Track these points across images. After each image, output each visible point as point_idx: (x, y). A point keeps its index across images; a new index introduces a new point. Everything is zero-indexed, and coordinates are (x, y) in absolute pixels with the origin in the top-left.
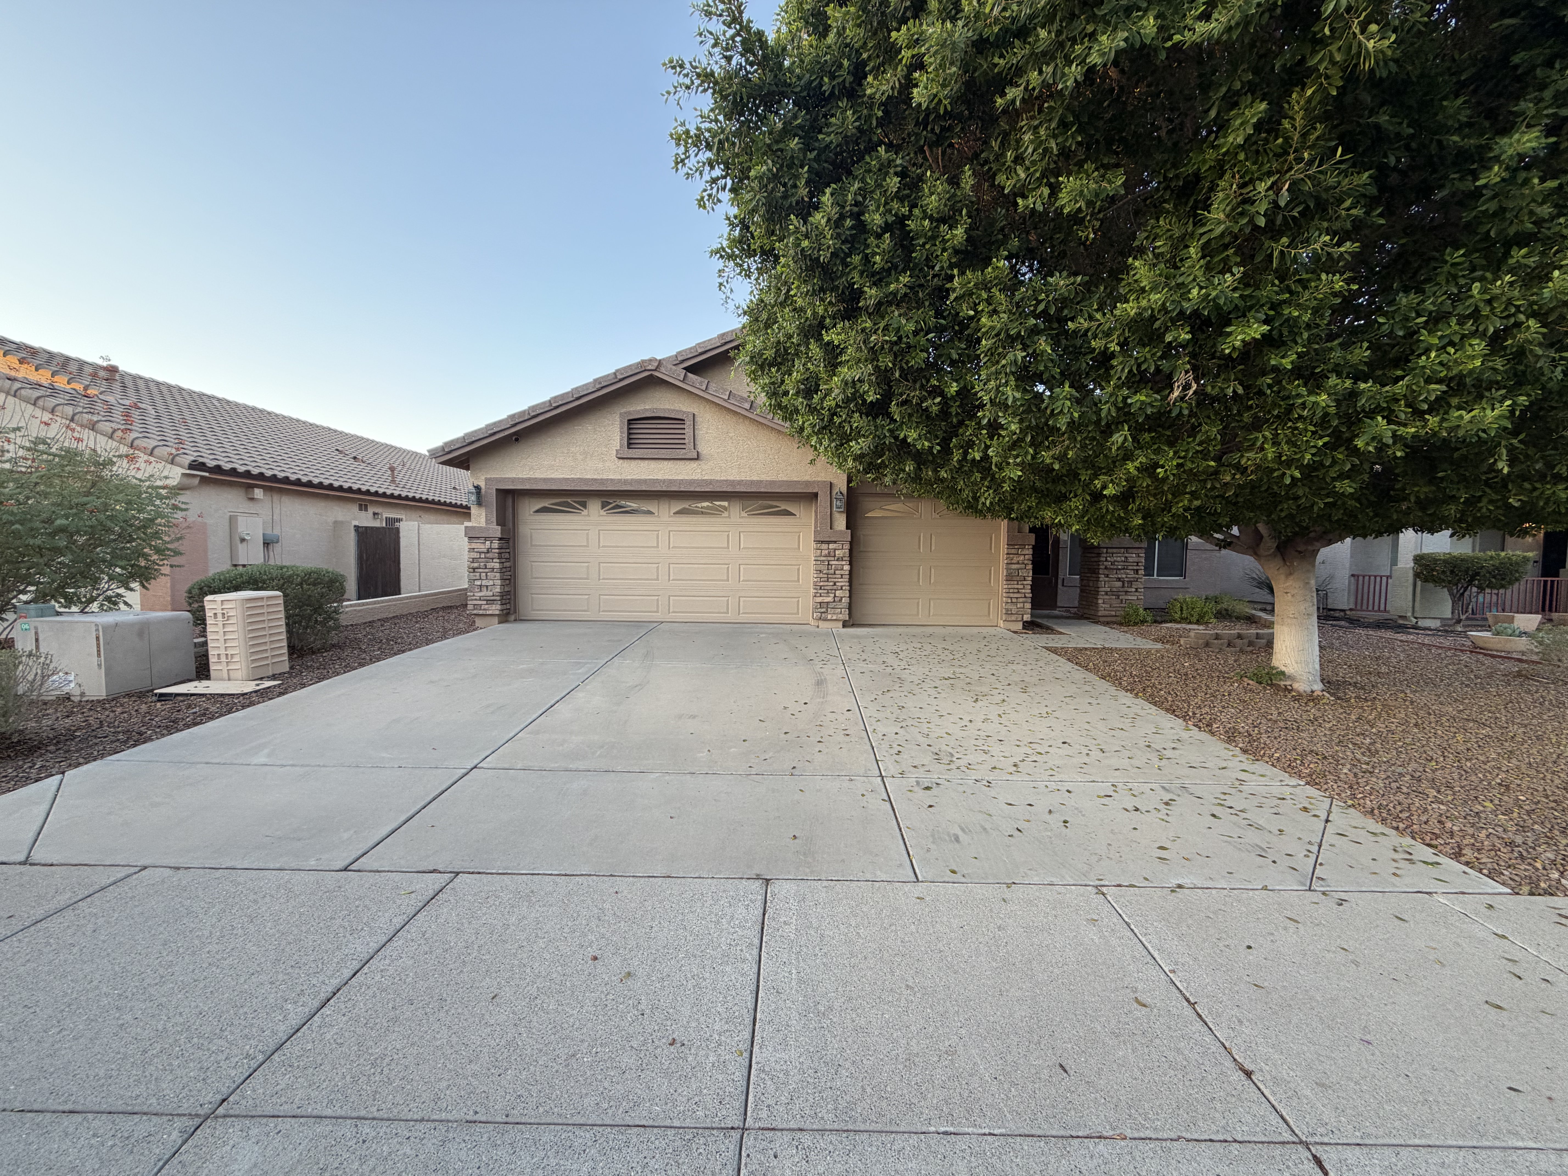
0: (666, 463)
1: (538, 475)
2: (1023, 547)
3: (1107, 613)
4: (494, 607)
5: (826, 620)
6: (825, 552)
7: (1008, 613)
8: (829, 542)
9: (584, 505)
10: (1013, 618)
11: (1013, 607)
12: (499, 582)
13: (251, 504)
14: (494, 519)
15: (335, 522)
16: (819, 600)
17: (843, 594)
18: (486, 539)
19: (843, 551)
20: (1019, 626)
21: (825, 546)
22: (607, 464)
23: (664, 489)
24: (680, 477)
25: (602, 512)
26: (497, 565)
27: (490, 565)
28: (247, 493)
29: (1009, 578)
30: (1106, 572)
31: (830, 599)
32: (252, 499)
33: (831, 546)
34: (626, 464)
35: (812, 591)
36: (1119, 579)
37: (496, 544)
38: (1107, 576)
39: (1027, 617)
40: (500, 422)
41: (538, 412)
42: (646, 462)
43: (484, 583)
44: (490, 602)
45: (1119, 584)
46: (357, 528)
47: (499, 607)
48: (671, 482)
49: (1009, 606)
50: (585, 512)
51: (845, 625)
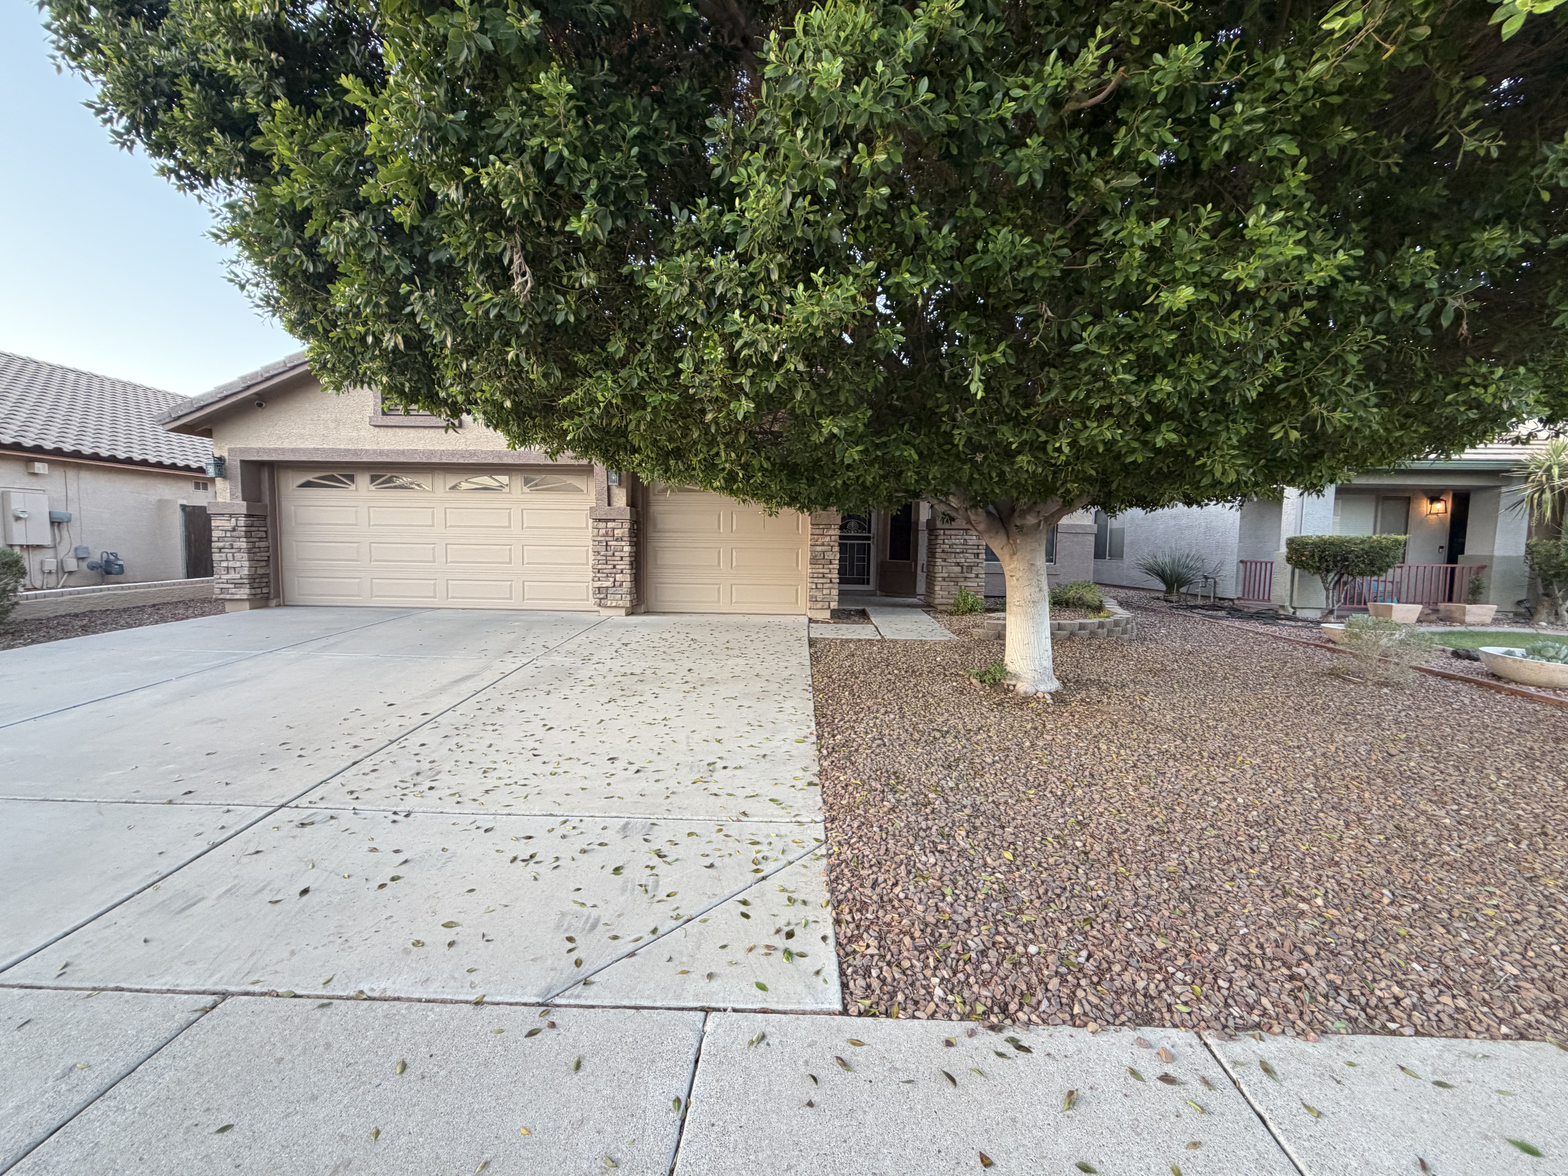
0: (426, 431)
1: (287, 445)
2: (829, 526)
3: (944, 601)
4: (242, 591)
5: (606, 607)
6: (602, 532)
7: (813, 600)
8: (607, 521)
9: (351, 478)
10: (819, 605)
11: (819, 594)
12: (247, 564)
13: (33, 479)
14: (240, 494)
15: (160, 501)
16: (598, 584)
17: (625, 578)
18: (231, 515)
19: (623, 530)
20: (827, 614)
21: (602, 525)
22: (362, 433)
23: (424, 460)
24: (443, 448)
25: (372, 487)
26: (244, 545)
27: (236, 545)
28: (27, 467)
29: (814, 561)
30: (944, 556)
31: (609, 584)
32: (35, 474)
33: (610, 525)
34: (382, 432)
35: (592, 575)
36: (958, 564)
37: (242, 522)
38: (945, 560)
39: (834, 605)
40: (231, 384)
41: (272, 373)
42: (405, 430)
43: (231, 564)
44: (238, 585)
45: (958, 569)
46: (184, 507)
47: (247, 591)
48: (432, 453)
49: (814, 593)
50: (353, 487)
51: (631, 612)
